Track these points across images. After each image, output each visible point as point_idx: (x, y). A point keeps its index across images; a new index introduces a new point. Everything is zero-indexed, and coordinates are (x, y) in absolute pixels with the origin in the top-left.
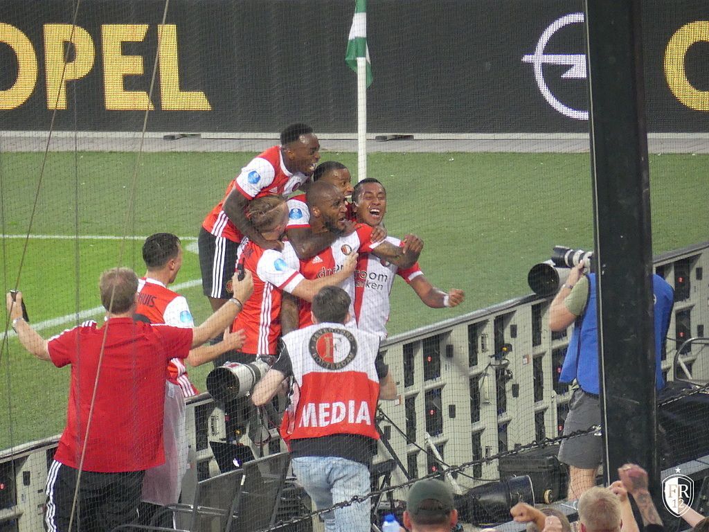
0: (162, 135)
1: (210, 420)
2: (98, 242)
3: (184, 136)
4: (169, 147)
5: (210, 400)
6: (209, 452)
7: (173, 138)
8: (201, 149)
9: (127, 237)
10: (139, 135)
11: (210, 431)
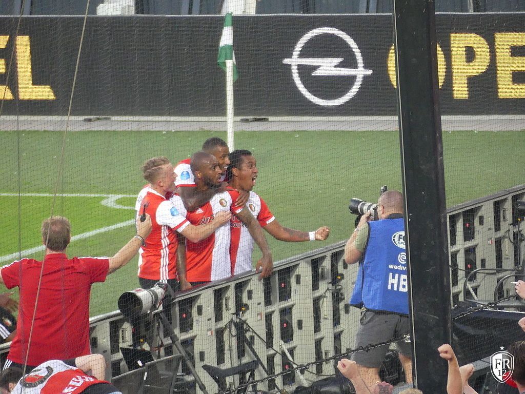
0: (82, 118)
1: (121, 332)
2: (36, 199)
3: (98, 119)
4: (87, 127)
5: (121, 317)
6: (120, 355)
7: (90, 120)
8: (111, 129)
9: (57, 195)
10: (65, 118)
11: (121, 340)
